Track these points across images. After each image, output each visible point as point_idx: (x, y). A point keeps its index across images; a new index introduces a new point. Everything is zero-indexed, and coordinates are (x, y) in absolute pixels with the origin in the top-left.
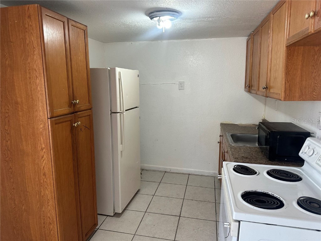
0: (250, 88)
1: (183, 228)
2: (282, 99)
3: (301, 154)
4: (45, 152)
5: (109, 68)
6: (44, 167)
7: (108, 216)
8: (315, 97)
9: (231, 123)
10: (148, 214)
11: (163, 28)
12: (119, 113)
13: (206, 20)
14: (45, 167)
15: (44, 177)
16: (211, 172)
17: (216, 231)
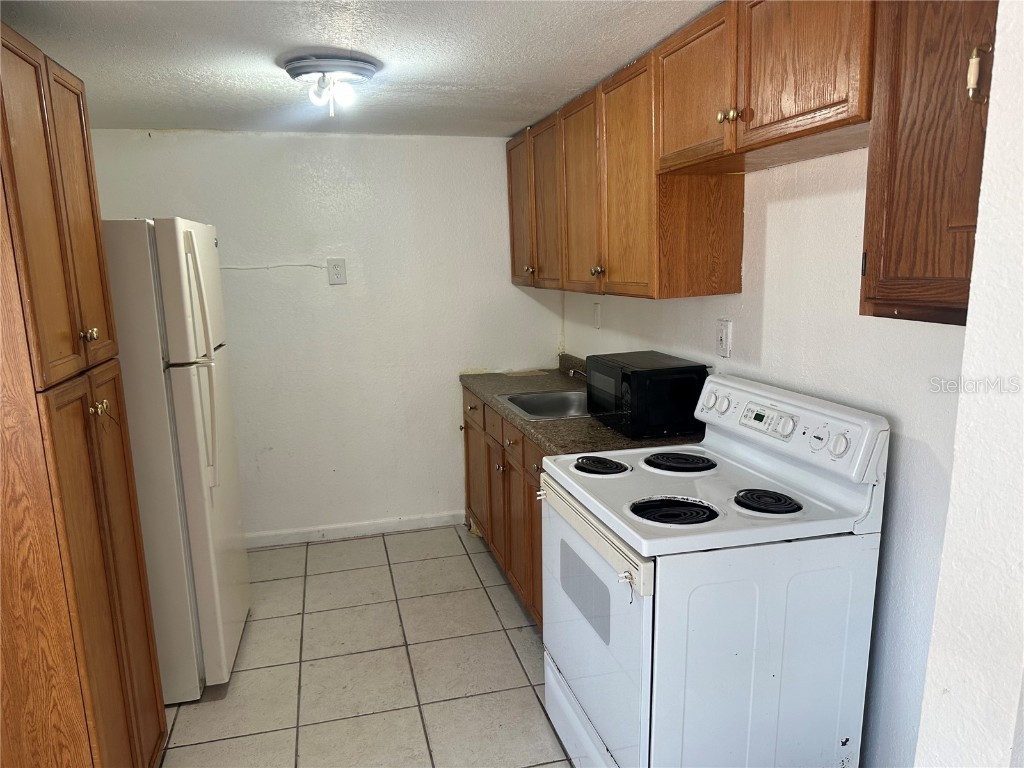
0: (536, 273)
1: (429, 669)
2: (656, 295)
3: (699, 414)
4: (27, 509)
5: (152, 222)
6: (25, 563)
7: (180, 705)
8: (715, 288)
9: (485, 372)
10: (312, 665)
11: (328, 105)
12: (194, 366)
13: (434, 88)
14: (30, 561)
15: (27, 595)
16: (445, 513)
17: (512, 651)
